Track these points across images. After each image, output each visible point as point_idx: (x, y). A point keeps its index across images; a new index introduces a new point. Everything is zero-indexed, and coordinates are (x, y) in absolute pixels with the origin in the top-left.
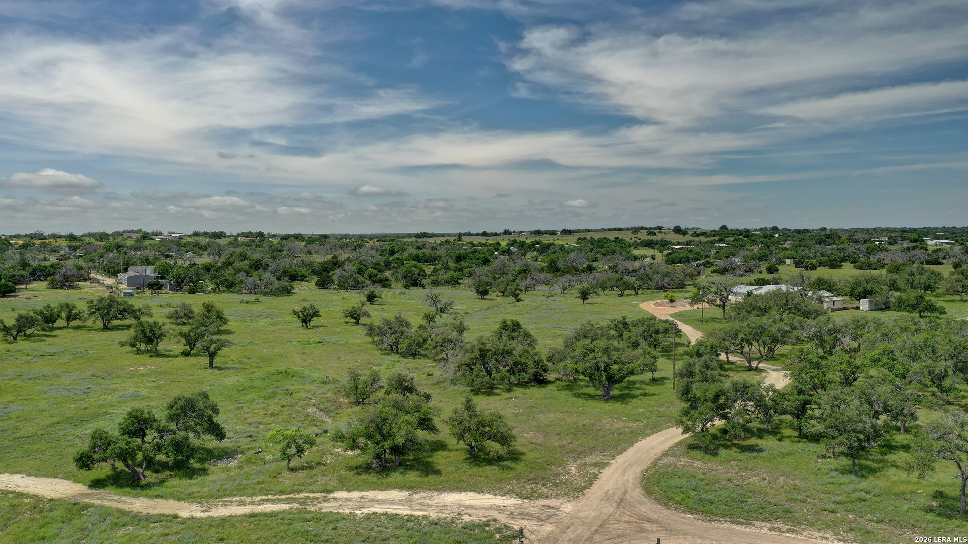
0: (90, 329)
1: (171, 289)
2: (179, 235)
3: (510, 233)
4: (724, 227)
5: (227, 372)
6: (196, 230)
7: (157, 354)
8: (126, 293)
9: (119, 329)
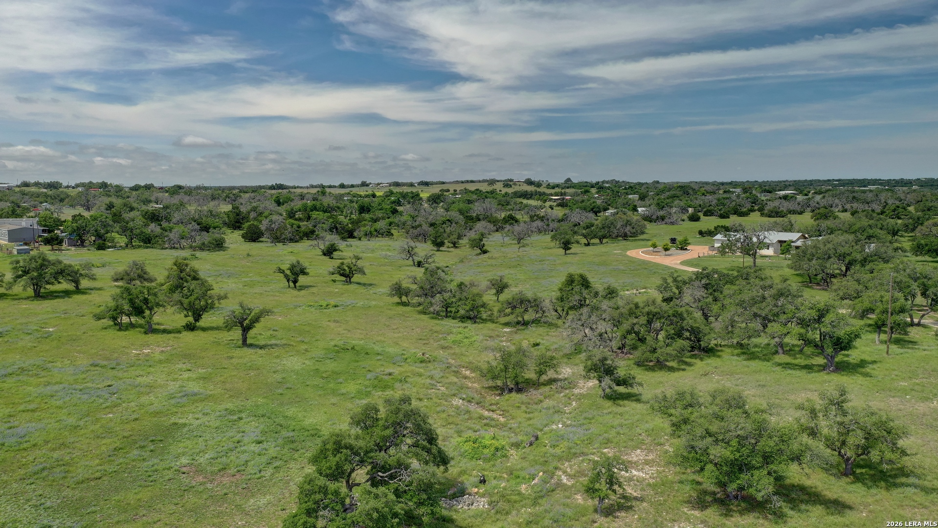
0: (16, 298)
1: (70, 245)
2: (6, 185)
3: (367, 185)
4: (569, 180)
5: (275, 351)
6: (25, 180)
7: (150, 330)
8: (21, 250)
9: (57, 297)
